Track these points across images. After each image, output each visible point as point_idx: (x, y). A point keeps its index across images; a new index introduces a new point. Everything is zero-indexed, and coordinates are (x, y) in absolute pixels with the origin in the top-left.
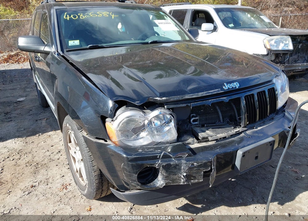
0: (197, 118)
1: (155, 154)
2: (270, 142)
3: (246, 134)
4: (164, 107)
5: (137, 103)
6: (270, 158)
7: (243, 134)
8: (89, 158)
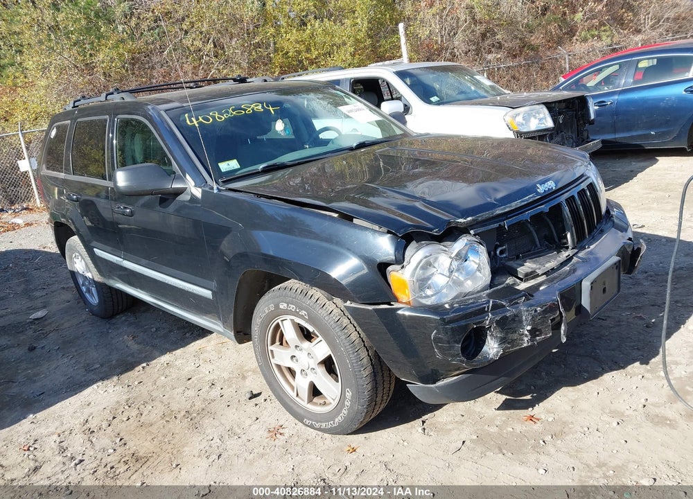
0: (504, 247)
1: (481, 305)
2: (615, 264)
3: (579, 258)
4: (470, 234)
5: (436, 232)
6: (619, 291)
7: (575, 259)
8: (351, 347)
